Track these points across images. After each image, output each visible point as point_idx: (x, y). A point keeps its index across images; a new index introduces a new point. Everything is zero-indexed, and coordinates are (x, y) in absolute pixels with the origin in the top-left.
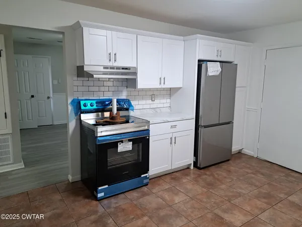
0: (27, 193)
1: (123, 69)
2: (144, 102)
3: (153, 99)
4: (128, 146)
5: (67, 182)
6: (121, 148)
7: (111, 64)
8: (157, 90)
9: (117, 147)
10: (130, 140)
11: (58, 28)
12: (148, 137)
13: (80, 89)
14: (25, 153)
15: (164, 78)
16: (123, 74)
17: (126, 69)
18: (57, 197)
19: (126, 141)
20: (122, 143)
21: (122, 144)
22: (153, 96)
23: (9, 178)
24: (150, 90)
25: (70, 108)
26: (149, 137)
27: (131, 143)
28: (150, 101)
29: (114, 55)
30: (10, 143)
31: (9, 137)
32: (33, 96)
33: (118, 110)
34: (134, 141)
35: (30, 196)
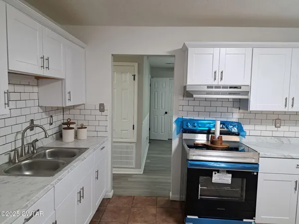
0: (133, 198)
1: (231, 88)
2: (263, 128)
3: (278, 125)
4: (225, 179)
5: (167, 199)
6: (216, 178)
7: (215, 83)
8: (285, 113)
9: (211, 176)
10: (228, 172)
11: (169, 52)
12: (255, 174)
13: (185, 108)
14: (149, 161)
15: (293, 99)
16: (230, 94)
17: (235, 88)
18: (153, 210)
19: (223, 171)
20: (218, 172)
21: (217, 174)
22: (277, 121)
23: (129, 180)
24: (273, 113)
25: (174, 126)
26: (257, 173)
27: (231, 175)
28: (273, 128)
29: (220, 73)
30: (134, 151)
31: (134, 145)
32: (166, 113)
33: (222, 133)
34: (235, 174)
35: (134, 201)
